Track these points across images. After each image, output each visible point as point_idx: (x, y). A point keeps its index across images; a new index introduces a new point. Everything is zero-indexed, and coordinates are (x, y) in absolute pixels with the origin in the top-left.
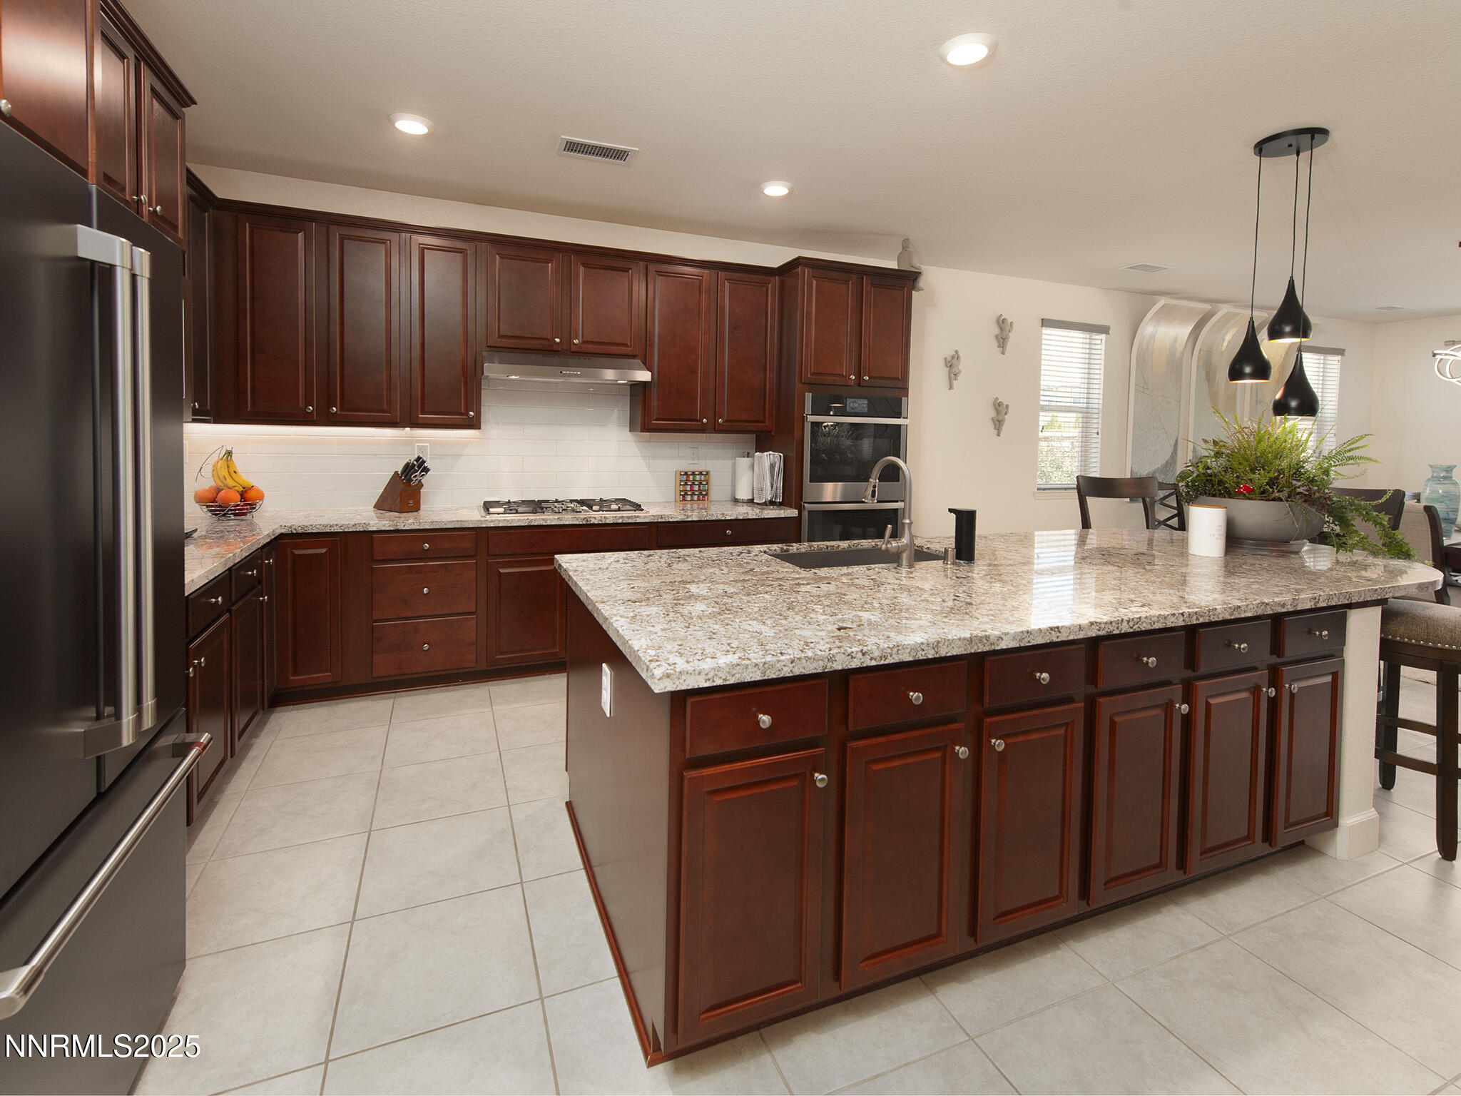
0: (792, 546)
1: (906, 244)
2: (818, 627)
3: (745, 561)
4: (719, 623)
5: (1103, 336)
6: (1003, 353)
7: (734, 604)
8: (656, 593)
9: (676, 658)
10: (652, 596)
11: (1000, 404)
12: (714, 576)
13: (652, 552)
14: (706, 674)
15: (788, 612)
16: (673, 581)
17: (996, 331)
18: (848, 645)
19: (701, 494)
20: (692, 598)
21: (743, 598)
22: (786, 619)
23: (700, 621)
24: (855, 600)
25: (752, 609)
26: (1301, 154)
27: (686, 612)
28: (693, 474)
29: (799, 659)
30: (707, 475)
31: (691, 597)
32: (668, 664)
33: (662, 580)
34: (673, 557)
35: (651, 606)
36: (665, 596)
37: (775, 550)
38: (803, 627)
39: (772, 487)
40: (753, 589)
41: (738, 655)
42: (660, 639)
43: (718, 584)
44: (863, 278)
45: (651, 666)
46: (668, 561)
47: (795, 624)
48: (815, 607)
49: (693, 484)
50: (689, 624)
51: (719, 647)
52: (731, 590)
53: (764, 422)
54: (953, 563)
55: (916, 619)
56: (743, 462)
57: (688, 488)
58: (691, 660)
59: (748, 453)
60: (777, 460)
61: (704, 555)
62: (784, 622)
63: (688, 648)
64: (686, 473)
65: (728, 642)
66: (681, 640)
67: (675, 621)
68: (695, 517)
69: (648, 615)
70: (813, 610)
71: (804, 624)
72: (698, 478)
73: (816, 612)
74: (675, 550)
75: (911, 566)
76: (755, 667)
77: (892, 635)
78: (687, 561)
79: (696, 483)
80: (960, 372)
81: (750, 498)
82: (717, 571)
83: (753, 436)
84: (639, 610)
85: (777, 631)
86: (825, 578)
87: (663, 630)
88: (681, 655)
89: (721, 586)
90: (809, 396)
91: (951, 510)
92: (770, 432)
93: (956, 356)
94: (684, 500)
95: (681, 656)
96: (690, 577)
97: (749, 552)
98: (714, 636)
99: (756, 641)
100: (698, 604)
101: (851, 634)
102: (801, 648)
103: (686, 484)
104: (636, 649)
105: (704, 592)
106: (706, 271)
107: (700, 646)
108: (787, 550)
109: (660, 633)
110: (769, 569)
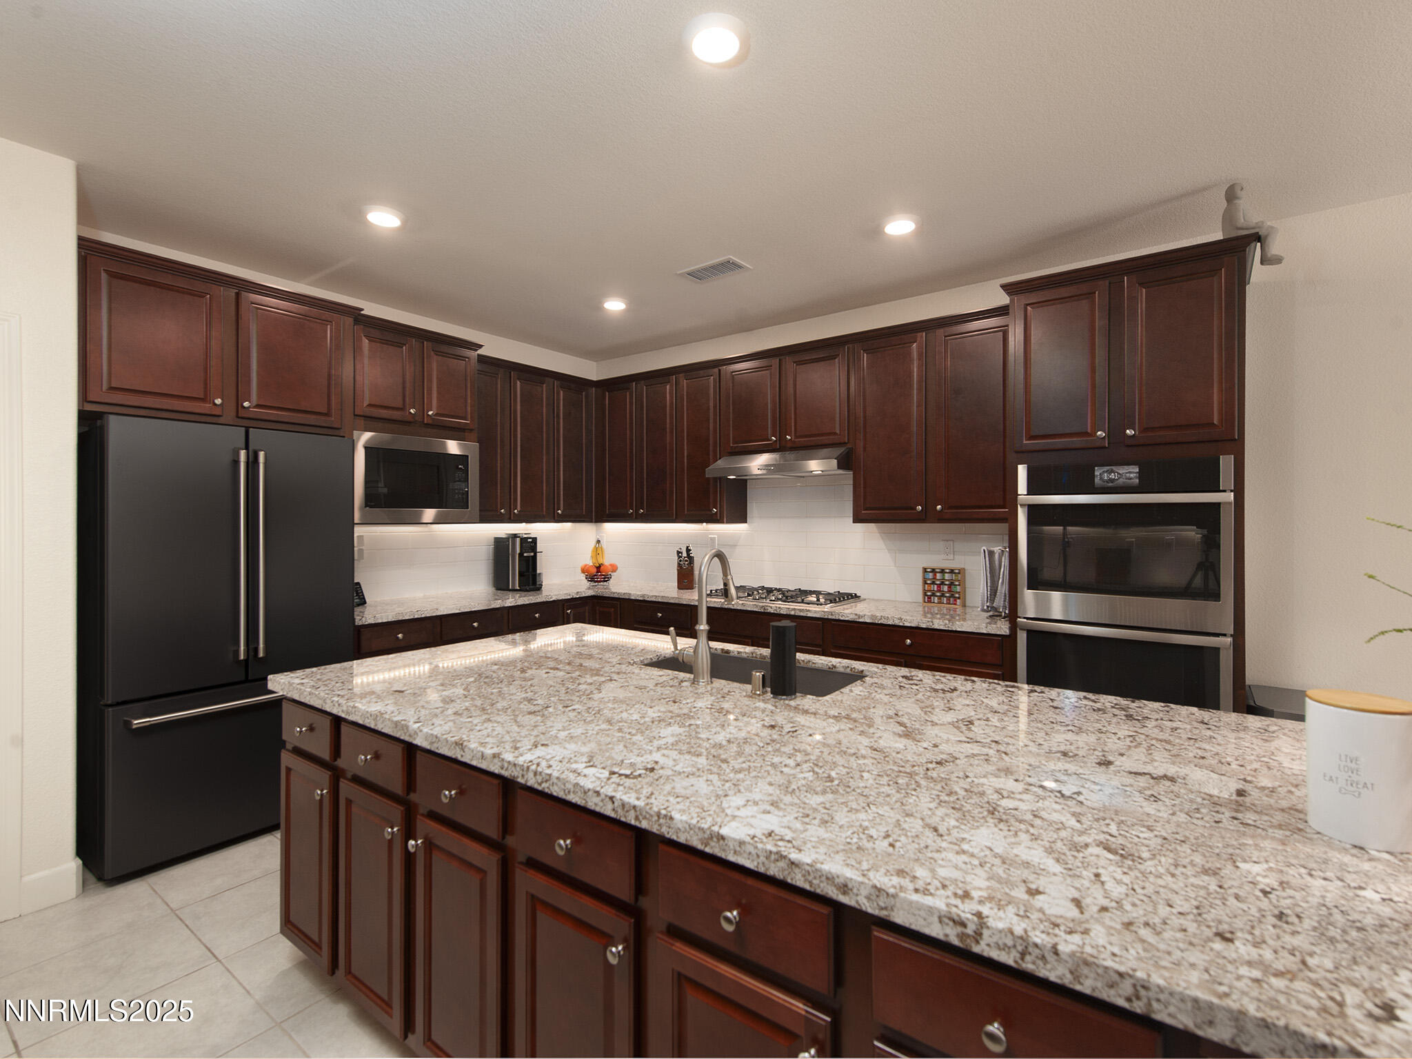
1: (1231, 194)
19: (952, 596)
28: (943, 571)
30: (959, 573)
49: (942, 583)
57: (936, 588)
64: (933, 571)
68: (939, 624)
72: (947, 576)
79: (946, 583)
90: (1022, 471)
94: (929, 601)
103: (933, 583)
106: (921, 334)
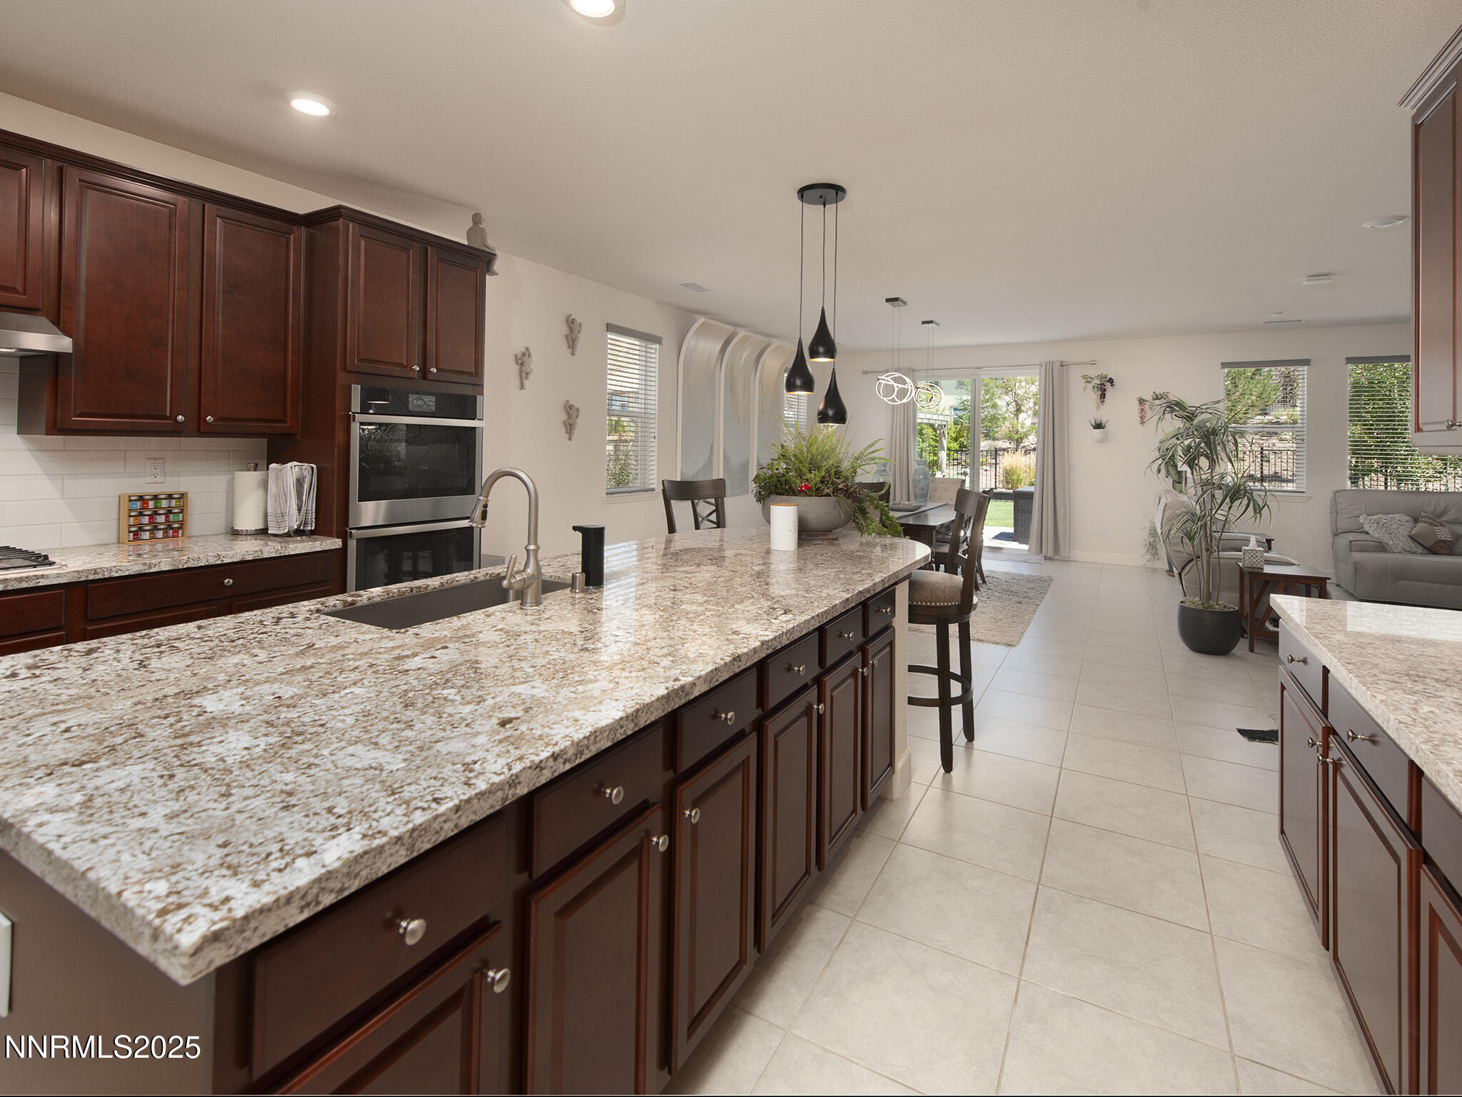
0: (360, 596)
1: (477, 219)
2: (468, 730)
3: (292, 632)
4: (292, 767)
5: (657, 346)
6: (573, 354)
7: (306, 719)
8: (128, 733)
9: (223, 882)
10: (119, 740)
11: (571, 407)
12: (243, 670)
13: (94, 643)
14: (303, 897)
15: (408, 713)
16: (160, 695)
17: (566, 330)
18: (531, 751)
19: (170, 527)
20: (215, 725)
21: (317, 702)
22: (410, 727)
23: (249, 774)
24: (496, 667)
25: (343, 721)
26: (827, 206)
27: (210, 760)
28: (155, 498)
29: (468, 801)
30: (181, 498)
31: (211, 723)
32: (210, 905)
33: (135, 700)
34: (145, 647)
35: (124, 764)
36: (151, 734)
37: (334, 606)
38: (444, 734)
39: (299, 510)
40: (327, 681)
41: (358, 830)
42: (169, 844)
43: (257, 684)
44: (427, 249)
45: (169, 928)
46: (138, 656)
47: (429, 733)
48: (445, 692)
49: (156, 513)
50: (228, 785)
51: (313, 824)
52: (288, 692)
53: (283, 421)
54: (582, 591)
55: (591, 682)
56: (248, 480)
57: (146, 520)
58: (261, 876)
59: (257, 465)
60: (307, 474)
61: (210, 633)
62: (408, 733)
63: (245, 848)
64: (141, 498)
65: (327, 804)
66: (222, 831)
67: (192, 788)
69: (122, 790)
70: (446, 699)
71: (445, 730)
72: (164, 504)
73: (453, 701)
74: (144, 632)
75: (538, 603)
76: (396, 843)
77: (578, 714)
78: (178, 648)
79: (162, 512)
80: (531, 370)
81: (261, 527)
82: (247, 660)
83: (263, 442)
84: (98, 782)
85: (407, 756)
86: (437, 640)
87: (171, 817)
88: (235, 870)
89: (266, 689)
90: (356, 390)
91: (575, 528)
92: (295, 435)
93: (527, 353)
94: (136, 539)
95: (235, 874)
96: (194, 680)
97: (293, 616)
98: (293, 801)
99: (378, 786)
100: (232, 735)
101: (524, 728)
102: (463, 779)
103: (141, 514)
104: (113, 889)
105: (236, 707)
106: (181, 198)
107: (269, 834)
108: (353, 603)
109: (165, 829)
110: (339, 640)
